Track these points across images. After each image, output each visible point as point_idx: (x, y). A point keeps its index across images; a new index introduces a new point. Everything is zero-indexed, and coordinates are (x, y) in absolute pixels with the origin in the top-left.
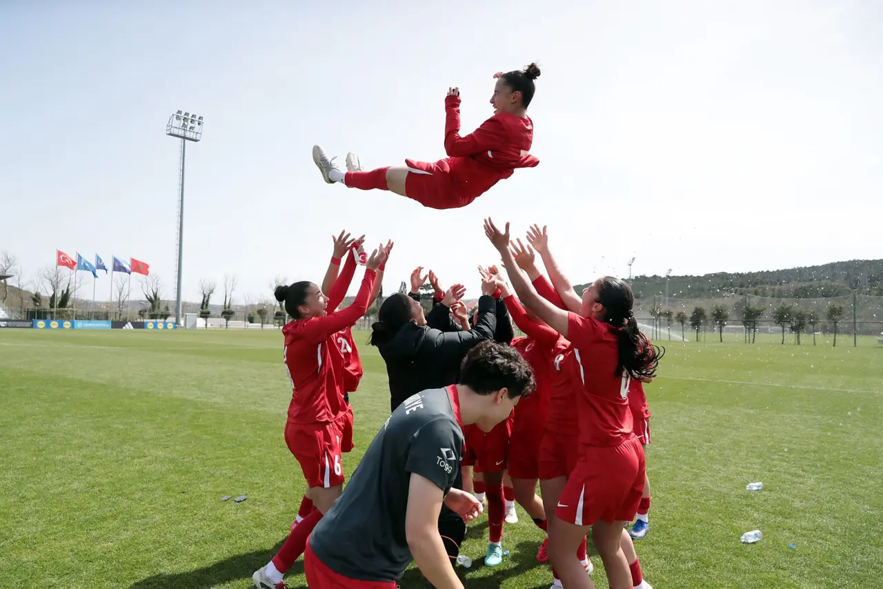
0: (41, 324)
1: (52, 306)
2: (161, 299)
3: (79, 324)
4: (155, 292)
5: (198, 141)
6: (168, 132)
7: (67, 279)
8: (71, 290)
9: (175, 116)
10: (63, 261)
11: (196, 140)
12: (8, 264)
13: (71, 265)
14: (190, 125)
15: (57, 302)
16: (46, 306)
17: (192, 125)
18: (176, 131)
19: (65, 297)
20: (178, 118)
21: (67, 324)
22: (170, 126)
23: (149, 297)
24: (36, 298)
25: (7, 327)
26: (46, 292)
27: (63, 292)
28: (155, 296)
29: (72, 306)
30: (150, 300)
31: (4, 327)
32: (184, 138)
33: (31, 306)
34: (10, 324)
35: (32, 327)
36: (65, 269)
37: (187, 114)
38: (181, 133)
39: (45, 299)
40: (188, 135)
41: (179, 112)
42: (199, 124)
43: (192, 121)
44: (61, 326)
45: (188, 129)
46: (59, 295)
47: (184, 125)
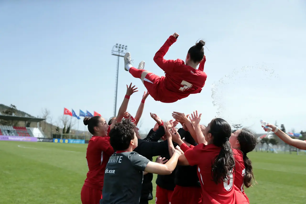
0: (56, 140)
1: (64, 133)
3: (72, 141)
6: (112, 54)
7: (70, 120)
8: (71, 126)
9: (115, 47)
10: (66, 112)
12: (47, 114)
13: (70, 114)
14: (121, 50)
15: (66, 131)
16: (61, 133)
17: (122, 50)
18: (115, 53)
19: (69, 129)
20: (116, 47)
21: (66, 141)
22: (113, 51)
24: (58, 129)
25: (43, 141)
26: (61, 126)
27: (68, 126)
29: (71, 133)
31: (42, 142)
32: (119, 56)
33: (55, 132)
34: (44, 140)
35: (53, 142)
36: (69, 117)
37: (120, 45)
38: (117, 53)
39: (61, 129)
40: (121, 54)
41: (117, 44)
42: (125, 49)
43: (123, 48)
44: (64, 142)
45: (121, 52)
46: (66, 128)
47: (119, 50)
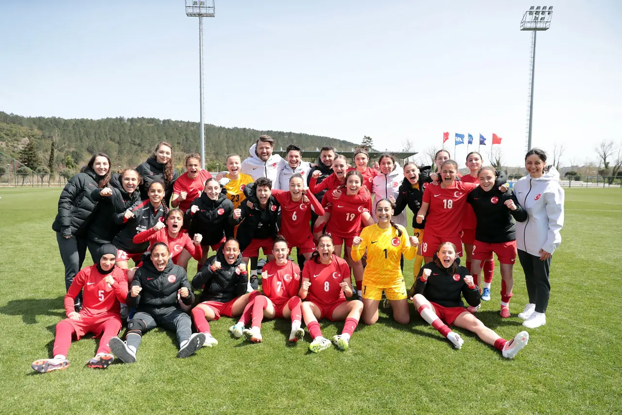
2: (502, 165)
4: (498, 160)
5: (548, 28)
6: (522, 28)
9: (528, 12)
11: (545, 29)
14: (541, 16)
17: (543, 16)
18: (528, 25)
20: (531, 13)
22: (523, 22)
23: (493, 164)
28: (498, 163)
30: (495, 166)
37: (538, 8)
38: (533, 25)
40: (539, 26)
41: (532, 8)
42: (549, 14)
43: (543, 13)
45: (539, 20)
47: (536, 18)
